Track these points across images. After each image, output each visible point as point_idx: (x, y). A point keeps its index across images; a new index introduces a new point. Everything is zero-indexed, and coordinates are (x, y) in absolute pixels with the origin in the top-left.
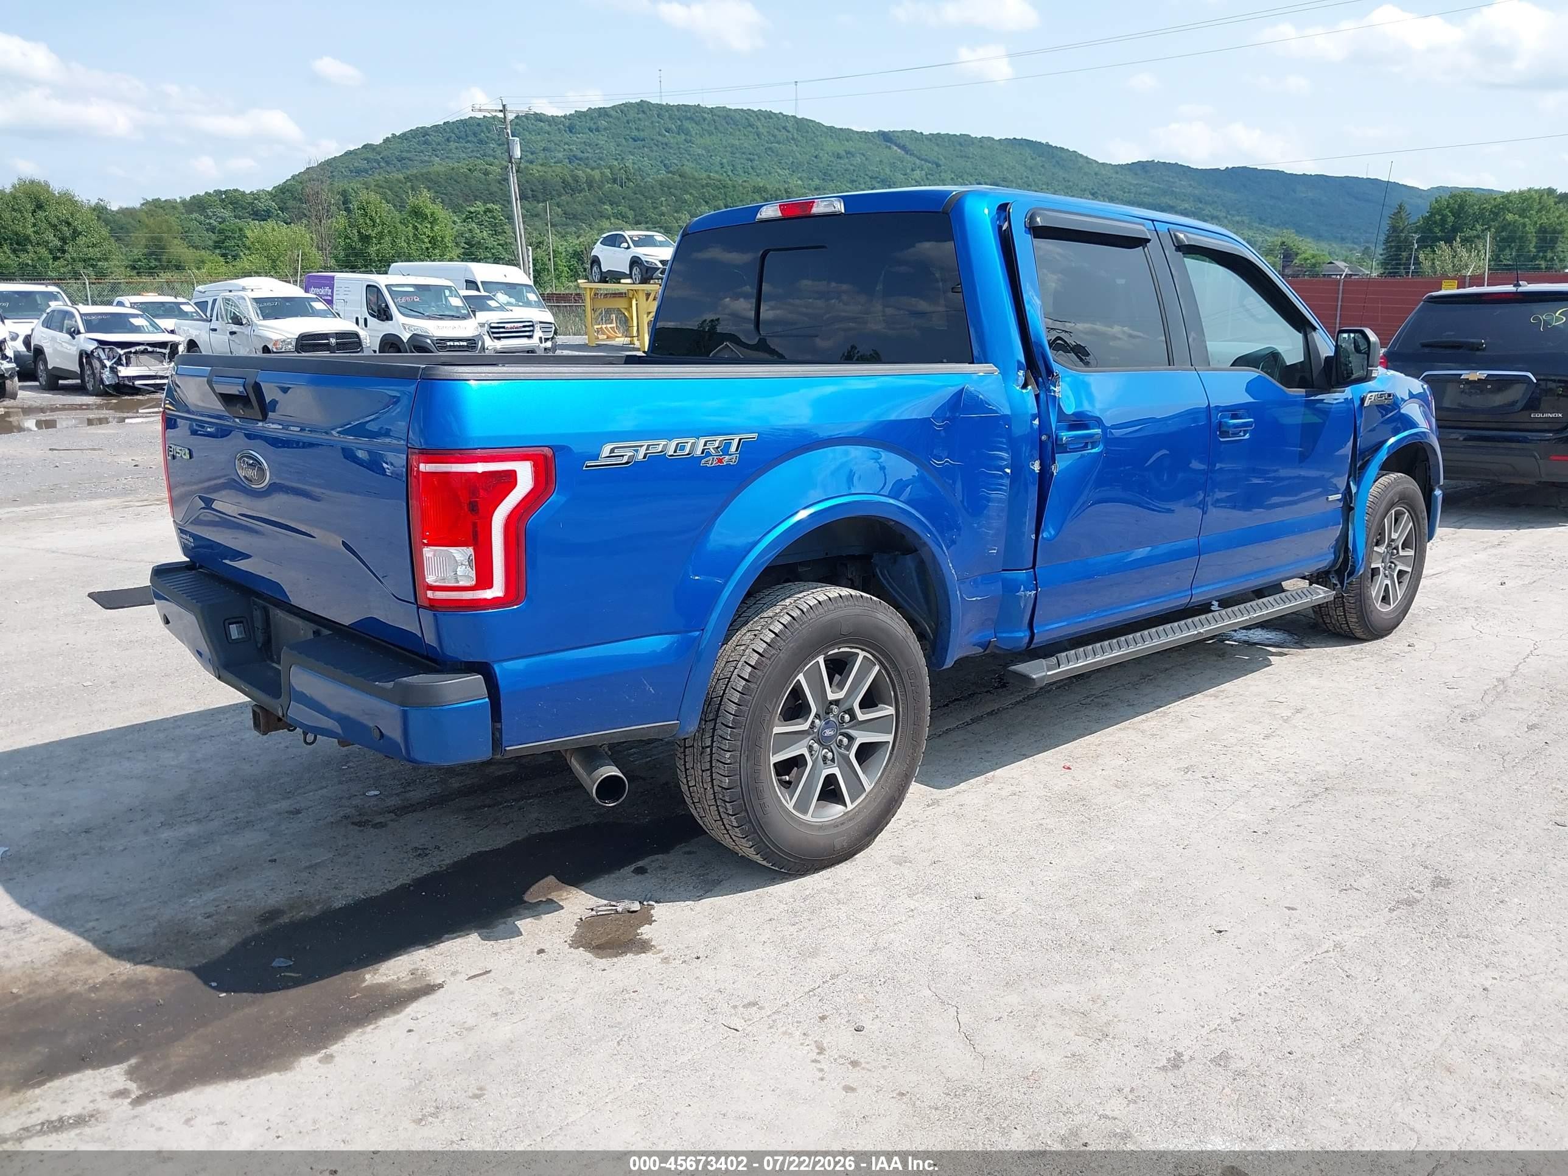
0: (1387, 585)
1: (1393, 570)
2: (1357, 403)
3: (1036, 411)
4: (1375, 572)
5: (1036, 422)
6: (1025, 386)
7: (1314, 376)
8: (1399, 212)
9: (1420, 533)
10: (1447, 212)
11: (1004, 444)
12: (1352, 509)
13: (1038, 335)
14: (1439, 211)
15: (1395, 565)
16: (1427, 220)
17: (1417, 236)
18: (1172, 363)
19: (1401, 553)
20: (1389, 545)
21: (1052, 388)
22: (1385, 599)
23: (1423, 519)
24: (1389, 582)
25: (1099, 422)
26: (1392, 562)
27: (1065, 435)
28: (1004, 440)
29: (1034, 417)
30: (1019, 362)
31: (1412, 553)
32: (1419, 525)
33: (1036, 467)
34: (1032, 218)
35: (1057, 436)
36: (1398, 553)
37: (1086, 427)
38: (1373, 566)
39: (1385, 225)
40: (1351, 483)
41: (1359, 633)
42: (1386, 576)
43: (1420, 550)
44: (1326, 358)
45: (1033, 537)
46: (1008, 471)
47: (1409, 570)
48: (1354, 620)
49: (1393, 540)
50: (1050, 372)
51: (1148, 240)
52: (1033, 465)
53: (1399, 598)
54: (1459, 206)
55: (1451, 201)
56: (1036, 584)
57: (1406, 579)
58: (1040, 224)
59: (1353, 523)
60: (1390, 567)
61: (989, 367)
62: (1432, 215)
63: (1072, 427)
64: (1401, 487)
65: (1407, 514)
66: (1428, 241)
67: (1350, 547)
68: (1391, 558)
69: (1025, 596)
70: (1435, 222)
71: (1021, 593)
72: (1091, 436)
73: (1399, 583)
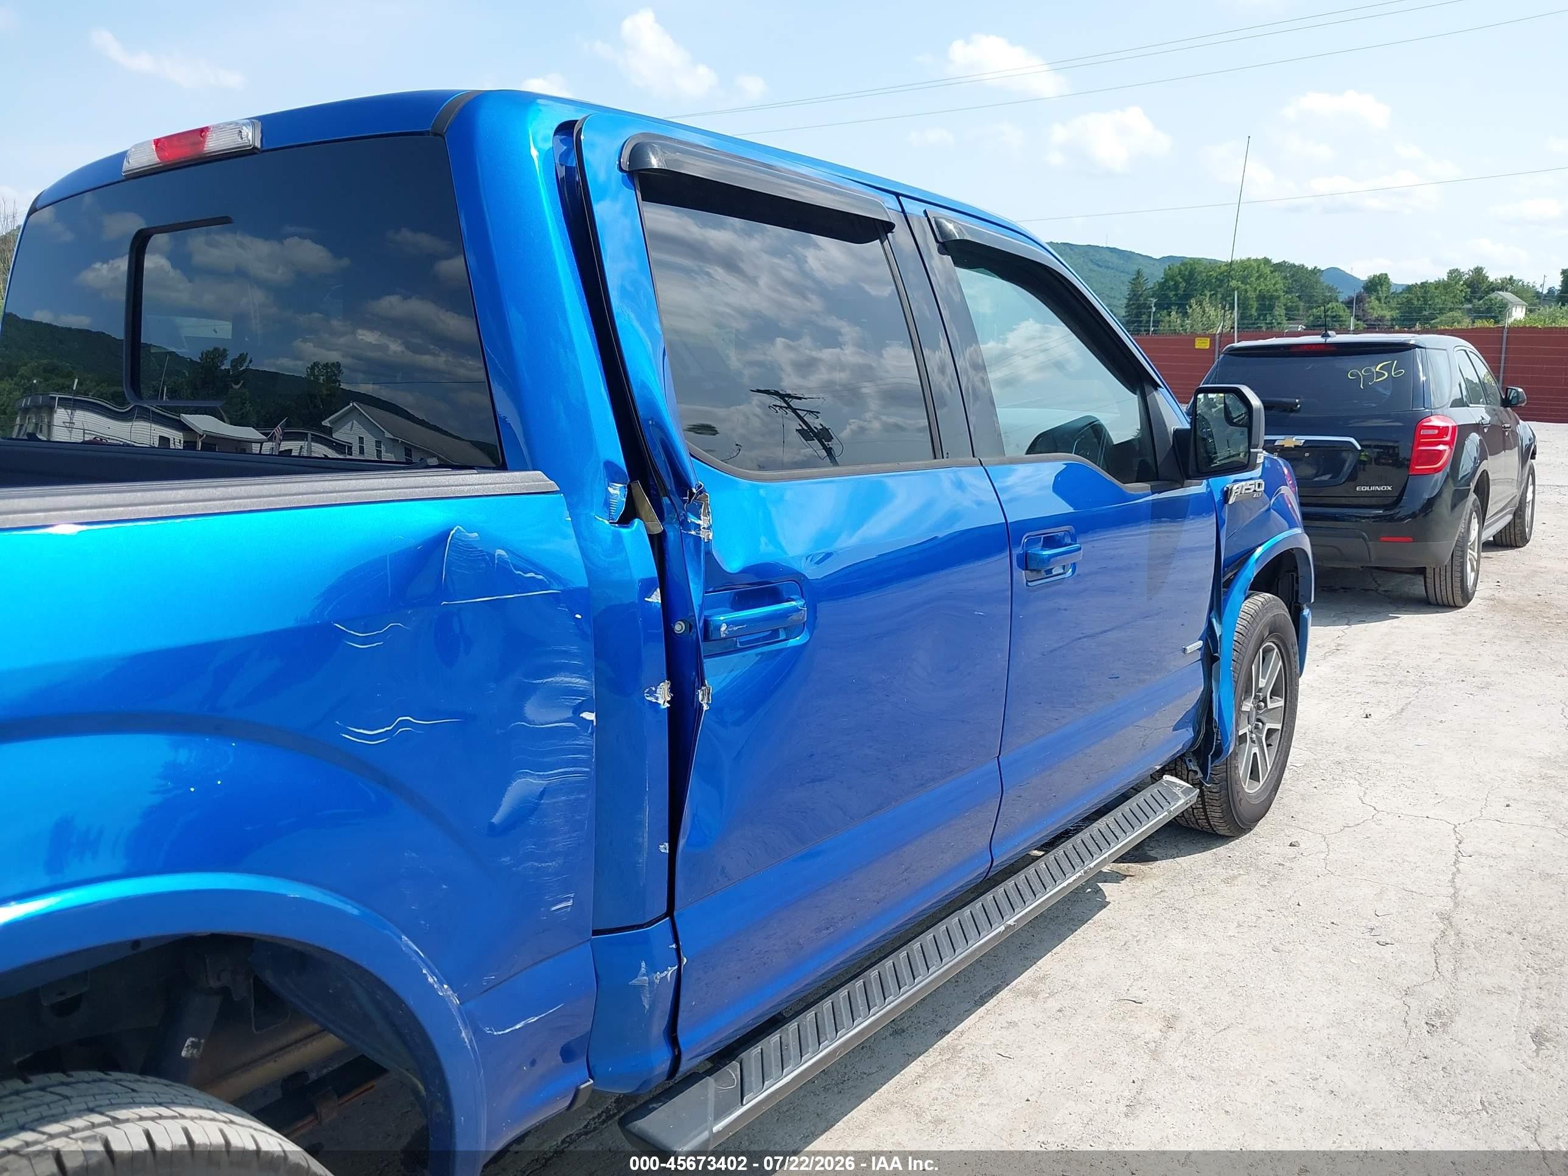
0: (1255, 754)
1: (1261, 731)
2: (1218, 497)
3: (654, 573)
4: (1242, 739)
5: (656, 598)
6: (625, 520)
7: (1159, 460)
8: (1138, 278)
9: (1291, 674)
10: (1179, 279)
11: (574, 656)
12: (1217, 659)
13: (652, 406)
14: (1172, 278)
15: (1263, 724)
16: (1163, 285)
17: (1154, 300)
18: (939, 454)
19: (1270, 706)
20: (1256, 697)
21: (692, 519)
22: (1254, 775)
23: (1295, 654)
24: (1256, 750)
25: (799, 580)
26: (1259, 720)
27: (724, 620)
28: (574, 649)
29: (646, 588)
30: (609, 465)
31: (1281, 703)
32: (1290, 663)
33: (663, 696)
34: (637, 153)
35: (706, 623)
36: (1266, 706)
37: (775, 596)
38: (1240, 733)
39: (1125, 290)
40: (1214, 621)
41: (1222, 830)
42: (1253, 742)
43: (1291, 697)
44: (1176, 432)
45: (664, 848)
46: (590, 716)
47: (1279, 726)
48: (1217, 815)
49: (1260, 690)
50: (683, 485)
51: (889, 227)
52: (652, 693)
53: (1269, 768)
54: (1190, 272)
55: (1182, 268)
56: (678, 950)
57: (1276, 739)
58: (656, 167)
59: (1218, 681)
60: (1256, 727)
61: (535, 479)
62: (1166, 281)
63: (744, 600)
64: (1270, 615)
65: (1276, 650)
66: (1164, 305)
67: (1215, 716)
68: (1257, 714)
69: (651, 983)
70: (1169, 288)
71: (642, 979)
72: (786, 614)
73: (1268, 745)
